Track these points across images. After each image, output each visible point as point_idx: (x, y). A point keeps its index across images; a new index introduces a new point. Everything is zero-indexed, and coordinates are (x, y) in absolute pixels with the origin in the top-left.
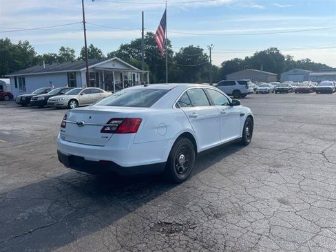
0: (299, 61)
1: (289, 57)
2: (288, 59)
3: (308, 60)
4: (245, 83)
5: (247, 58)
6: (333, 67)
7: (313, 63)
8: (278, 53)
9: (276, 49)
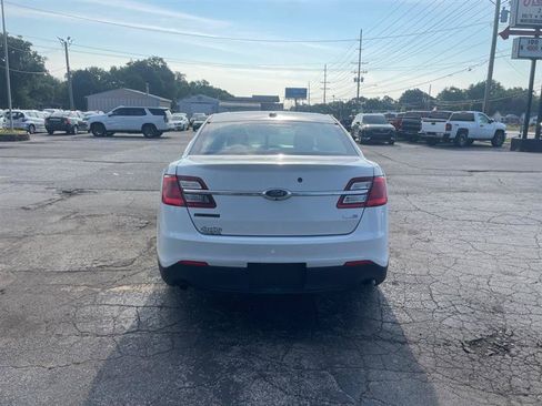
0: (193, 83)
1: (180, 75)
2: (179, 79)
3: (205, 82)
4: (162, 113)
5: (114, 69)
6: (236, 96)
7: (211, 87)
8: (164, 67)
9: (161, 59)
